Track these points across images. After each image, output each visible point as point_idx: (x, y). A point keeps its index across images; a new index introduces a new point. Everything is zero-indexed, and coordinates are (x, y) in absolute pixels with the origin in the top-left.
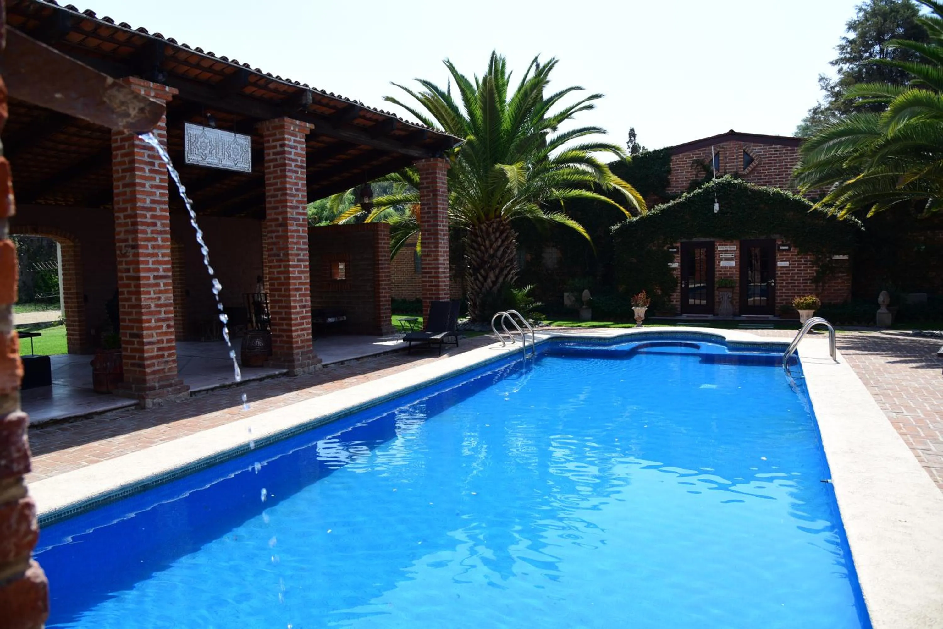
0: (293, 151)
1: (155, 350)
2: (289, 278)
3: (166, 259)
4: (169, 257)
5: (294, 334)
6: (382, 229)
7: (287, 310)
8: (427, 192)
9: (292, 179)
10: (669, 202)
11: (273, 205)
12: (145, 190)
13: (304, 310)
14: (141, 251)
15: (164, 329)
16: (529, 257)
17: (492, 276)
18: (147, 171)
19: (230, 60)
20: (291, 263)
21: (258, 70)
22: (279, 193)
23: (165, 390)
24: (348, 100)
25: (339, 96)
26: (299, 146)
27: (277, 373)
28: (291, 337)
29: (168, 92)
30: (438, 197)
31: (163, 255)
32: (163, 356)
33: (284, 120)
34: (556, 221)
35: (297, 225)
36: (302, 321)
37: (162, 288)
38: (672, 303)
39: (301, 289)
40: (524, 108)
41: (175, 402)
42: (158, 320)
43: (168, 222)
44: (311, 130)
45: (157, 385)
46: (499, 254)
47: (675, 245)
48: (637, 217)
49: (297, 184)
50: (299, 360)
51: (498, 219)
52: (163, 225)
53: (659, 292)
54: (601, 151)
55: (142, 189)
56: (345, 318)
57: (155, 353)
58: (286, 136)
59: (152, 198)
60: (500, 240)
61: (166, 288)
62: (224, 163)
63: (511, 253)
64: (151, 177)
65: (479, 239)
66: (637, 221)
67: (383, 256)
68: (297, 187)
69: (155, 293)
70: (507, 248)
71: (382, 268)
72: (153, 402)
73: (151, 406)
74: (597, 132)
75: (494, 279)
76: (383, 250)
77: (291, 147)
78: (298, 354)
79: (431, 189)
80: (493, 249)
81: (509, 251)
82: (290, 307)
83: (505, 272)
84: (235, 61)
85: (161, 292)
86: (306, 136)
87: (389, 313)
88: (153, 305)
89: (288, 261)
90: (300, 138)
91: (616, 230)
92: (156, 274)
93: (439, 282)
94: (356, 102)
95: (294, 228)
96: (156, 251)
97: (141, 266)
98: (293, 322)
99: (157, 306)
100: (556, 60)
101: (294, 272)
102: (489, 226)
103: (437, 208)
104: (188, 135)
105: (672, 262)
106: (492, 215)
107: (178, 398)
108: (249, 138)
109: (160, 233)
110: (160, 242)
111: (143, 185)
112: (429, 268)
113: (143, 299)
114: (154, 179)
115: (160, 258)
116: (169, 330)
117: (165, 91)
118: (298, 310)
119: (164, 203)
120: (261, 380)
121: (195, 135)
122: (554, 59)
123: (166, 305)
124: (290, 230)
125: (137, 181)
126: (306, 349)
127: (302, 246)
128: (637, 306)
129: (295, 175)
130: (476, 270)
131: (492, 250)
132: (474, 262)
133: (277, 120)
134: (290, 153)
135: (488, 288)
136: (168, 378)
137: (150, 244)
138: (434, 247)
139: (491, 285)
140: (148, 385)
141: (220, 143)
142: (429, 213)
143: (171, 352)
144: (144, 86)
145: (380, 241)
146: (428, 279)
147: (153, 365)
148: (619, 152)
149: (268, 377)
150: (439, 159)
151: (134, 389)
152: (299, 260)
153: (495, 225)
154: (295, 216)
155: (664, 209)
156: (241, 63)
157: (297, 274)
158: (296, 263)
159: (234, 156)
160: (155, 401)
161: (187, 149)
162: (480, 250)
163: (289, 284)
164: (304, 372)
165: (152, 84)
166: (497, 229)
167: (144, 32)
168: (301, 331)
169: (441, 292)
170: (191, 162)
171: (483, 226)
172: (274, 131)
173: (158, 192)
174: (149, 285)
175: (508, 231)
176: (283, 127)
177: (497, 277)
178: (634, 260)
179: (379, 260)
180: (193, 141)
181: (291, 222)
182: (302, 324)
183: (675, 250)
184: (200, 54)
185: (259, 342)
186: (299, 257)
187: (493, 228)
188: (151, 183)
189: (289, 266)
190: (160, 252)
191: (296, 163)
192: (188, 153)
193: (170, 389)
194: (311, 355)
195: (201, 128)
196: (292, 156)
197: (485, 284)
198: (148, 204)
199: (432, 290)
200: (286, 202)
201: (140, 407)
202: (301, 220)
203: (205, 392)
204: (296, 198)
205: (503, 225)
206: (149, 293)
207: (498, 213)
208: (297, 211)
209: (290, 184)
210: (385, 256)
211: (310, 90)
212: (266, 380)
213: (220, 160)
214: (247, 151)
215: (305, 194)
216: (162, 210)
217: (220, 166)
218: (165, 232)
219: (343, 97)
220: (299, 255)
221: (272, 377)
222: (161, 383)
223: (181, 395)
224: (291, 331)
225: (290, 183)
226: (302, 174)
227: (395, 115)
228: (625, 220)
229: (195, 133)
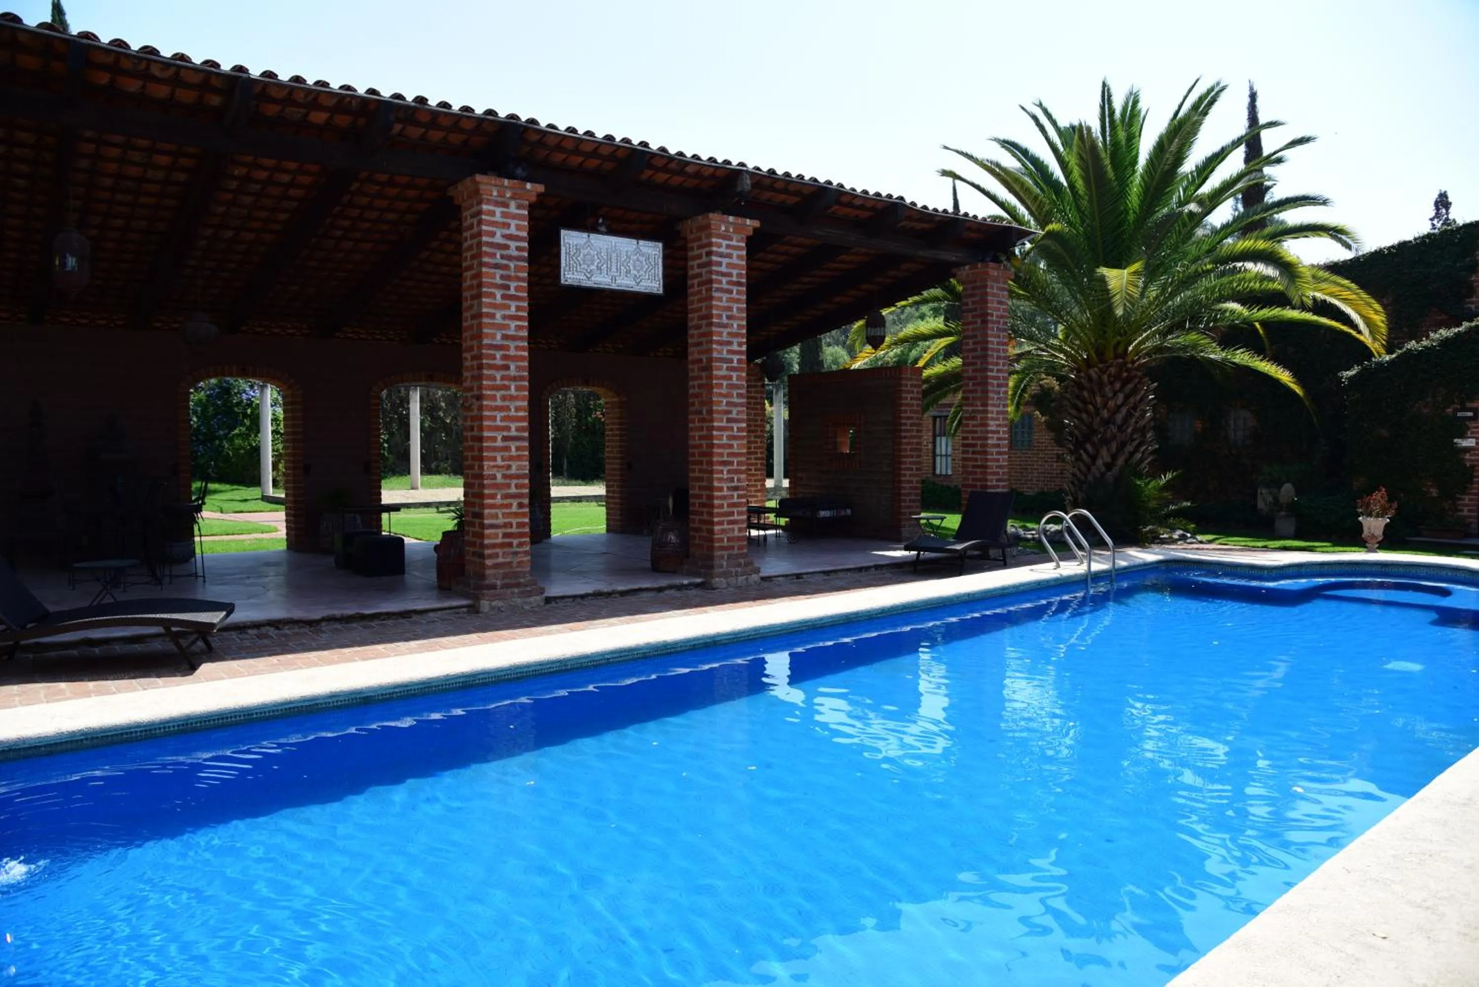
0: (725, 261)
1: (501, 535)
2: (712, 446)
3: (521, 414)
4: (525, 411)
5: (717, 528)
6: (909, 376)
7: (708, 492)
8: (973, 317)
9: (721, 301)
10: (1459, 325)
11: (695, 340)
12: (496, 321)
13: (735, 494)
14: (485, 403)
15: (514, 509)
16: (1199, 425)
17: (1105, 455)
18: (499, 297)
19: (618, 139)
20: (715, 424)
21: (663, 149)
22: (704, 322)
23: (509, 591)
24: (815, 180)
25: (799, 176)
26: (735, 253)
27: (686, 582)
28: (711, 532)
29: (529, 191)
30: (990, 325)
31: (517, 409)
32: (510, 545)
33: (708, 217)
34: (1234, 363)
35: (728, 369)
36: (731, 510)
37: (514, 453)
38: (1460, 514)
39: (732, 463)
40: (1159, 171)
41: (523, 608)
42: (506, 496)
43: (526, 364)
44: (755, 230)
45: (499, 583)
46: (1119, 417)
47: (1469, 405)
48: (1392, 354)
49: (730, 309)
50: (722, 567)
51: (1121, 361)
52: (518, 368)
53: (1434, 492)
54: (1307, 237)
55: (491, 321)
56: (849, 512)
57: (499, 540)
58: (714, 240)
59: (504, 332)
60: (1121, 396)
61: (519, 453)
62: (618, 281)
63: (1143, 416)
64: (505, 304)
65: (1086, 394)
66: (1392, 362)
67: (908, 418)
68: (729, 313)
69: (503, 459)
70: (1135, 408)
71: (906, 437)
72: (490, 605)
73: (485, 611)
74: (1315, 204)
75: (1109, 460)
76: (908, 409)
77: (721, 255)
78: (722, 557)
79: (979, 312)
80: (1108, 411)
81: (1137, 414)
82: (711, 488)
83: (1130, 448)
84: (626, 141)
85: (511, 458)
86: (748, 238)
87: (917, 507)
88: (499, 476)
89: (712, 421)
90: (738, 241)
91: (1350, 379)
92: (505, 434)
93: (987, 460)
94: (829, 183)
95: (723, 373)
96: (507, 403)
97: (486, 423)
98: (716, 511)
99: (505, 476)
100: (1221, 85)
101: (720, 437)
102: (1103, 372)
103: (987, 342)
104: (565, 245)
105: (1463, 436)
106: (1110, 354)
107: (526, 603)
108: (660, 245)
109: (515, 379)
110: (513, 391)
111: (493, 316)
112: (973, 438)
113: (485, 467)
114: (509, 307)
115: (513, 413)
116: (521, 511)
117: (525, 188)
118: (725, 493)
119: (521, 338)
120: (660, 590)
121: (576, 245)
122: (1218, 84)
123: (518, 477)
124: (716, 375)
125: (485, 310)
126: (736, 551)
127: (736, 400)
128: (1370, 515)
129: (728, 296)
130: (1079, 445)
131: (1105, 411)
132: (1076, 432)
133: (700, 218)
134: (720, 264)
135: (1098, 475)
136: (516, 575)
137: (498, 394)
138: (982, 405)
139: (1103, 469)
140: (487, 582)
141: (614, 255)
142: (975, 350)
143: (523, 540)
144: (496, 186)
145: (904, 395)
146: (970, 456)
147: (496, 555)
148: (1343, 237)
149: (671, 587)
150: (991, 264)
151: (472, 586)
152: (729, 420)
153: (1113, 370)
154: (725, 355)
155: (1447, 338)
156: (635, 142)
157: (725, 441)
158: (724, 424)
159: (635, 272)
160: (494, 604)
161: (563, 264)
162: (1087, 412)
163: (711, 454)
164: (728, 584)
165: (506, 182)
166: (1117, 377)
167: (493, 115)
168: (728, 524)
169: (989, 477)
170: (569, 282)
171: (1093, 372)
172: (699, 234)
173: (513, 324)
174: (495, 449)
175: (1136, 381)
176: (708, 226)
177: (1114, 457)
178: (1385, 433)
179: (901, 424)
180: (572, 253)
181: (718, 364)
182: (732, 514)
183: (1470, 414)
184: (571, 134)
185: (672, 537)
186: (730, 416)
187: (1109, 376)
188: (503, 312)
189: (713, 428)
190: (513, 405)
191: (728, 279)
192: (565, 271)
193: (516, 590)
194: (742, 561)
195: (585, 235)
196: (724, 269)
197: (1094, 469)
198: (498, 340)
199: (976, 473)
200: (712, 336)
201: (474, 610)
202: (735, 361)
203: (571, 600)
204: (729, 330)
205: (1128, 370)
206: (494, 459)
207: (1120, 350)
208: (729, 348)
209: (718, 310)
210: (912, 418)
211: (747, 172)
212: (667, 592)
213: (614, 279)
214: (656, 264)
215: (744, 323)
216: (517, 348)
217: (614, 287)
218: (522, 378)
219: (807, 178)
220: (730, 412)
221: (680, 587)
222: (507, 581)
223: (532, 599)
224: (712, 523)
225: (718, 307)
226: (740, 294)
227: (902, 198)
228: (1369, 360)
229: (575, 243)
